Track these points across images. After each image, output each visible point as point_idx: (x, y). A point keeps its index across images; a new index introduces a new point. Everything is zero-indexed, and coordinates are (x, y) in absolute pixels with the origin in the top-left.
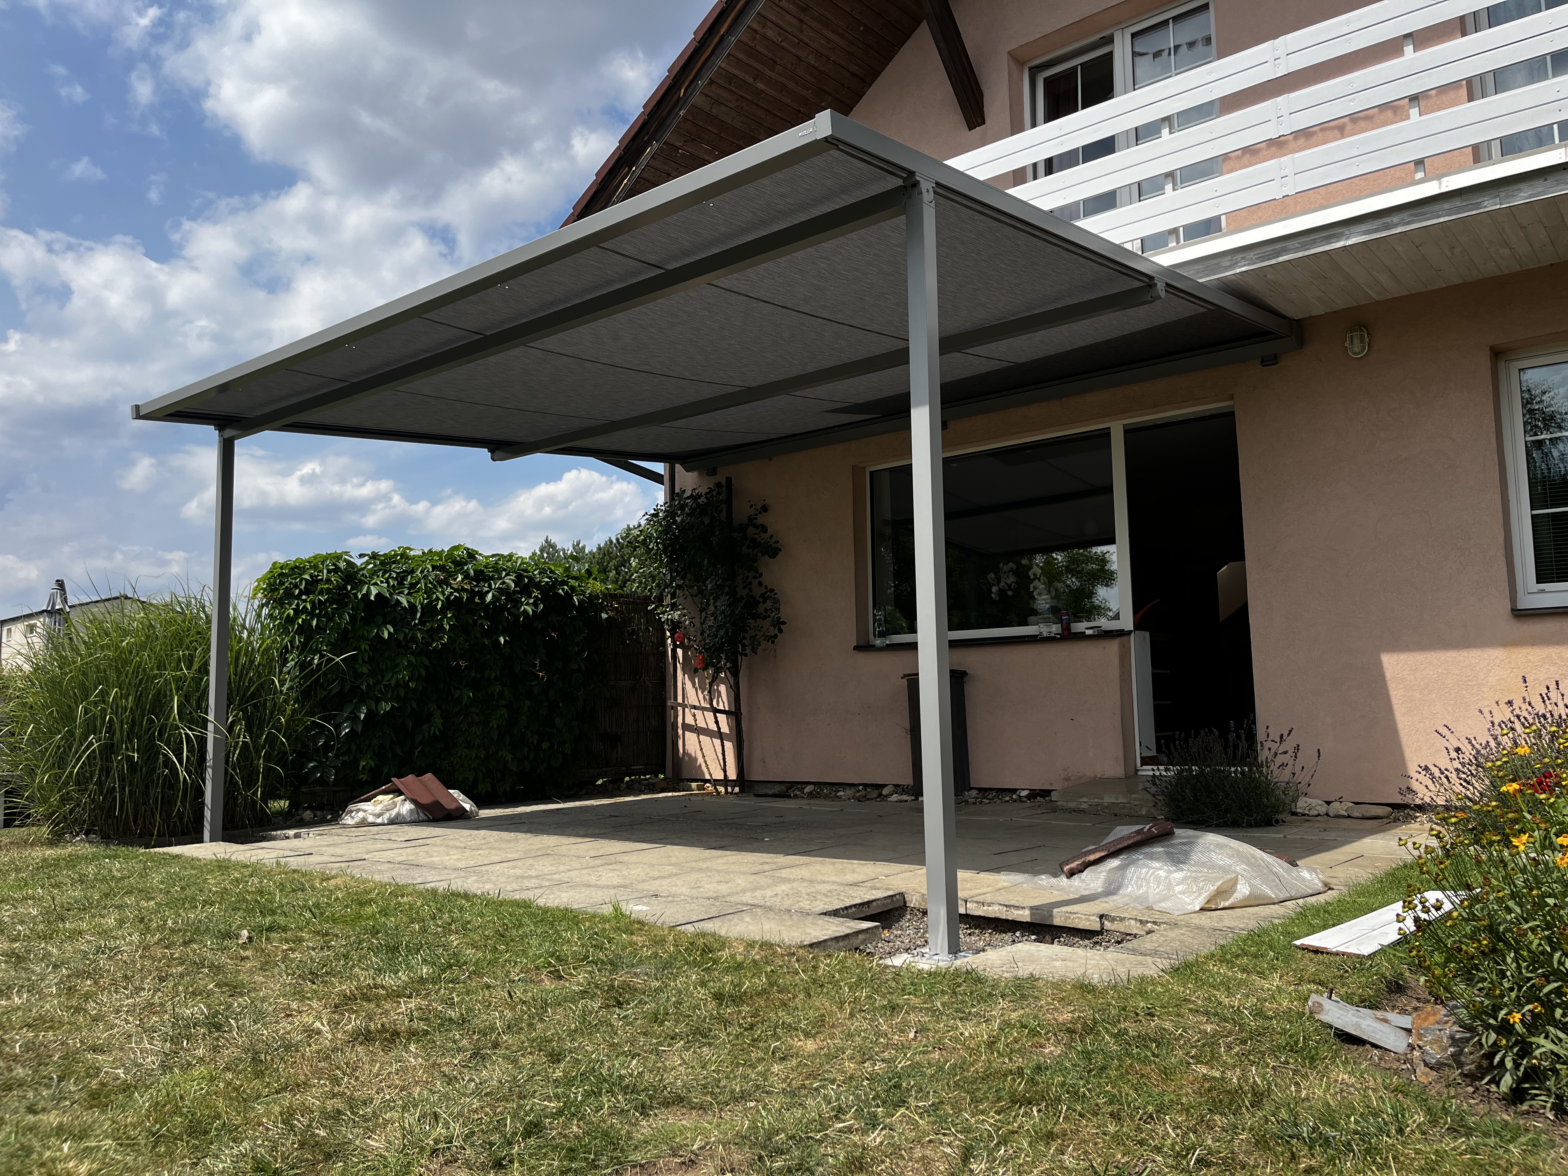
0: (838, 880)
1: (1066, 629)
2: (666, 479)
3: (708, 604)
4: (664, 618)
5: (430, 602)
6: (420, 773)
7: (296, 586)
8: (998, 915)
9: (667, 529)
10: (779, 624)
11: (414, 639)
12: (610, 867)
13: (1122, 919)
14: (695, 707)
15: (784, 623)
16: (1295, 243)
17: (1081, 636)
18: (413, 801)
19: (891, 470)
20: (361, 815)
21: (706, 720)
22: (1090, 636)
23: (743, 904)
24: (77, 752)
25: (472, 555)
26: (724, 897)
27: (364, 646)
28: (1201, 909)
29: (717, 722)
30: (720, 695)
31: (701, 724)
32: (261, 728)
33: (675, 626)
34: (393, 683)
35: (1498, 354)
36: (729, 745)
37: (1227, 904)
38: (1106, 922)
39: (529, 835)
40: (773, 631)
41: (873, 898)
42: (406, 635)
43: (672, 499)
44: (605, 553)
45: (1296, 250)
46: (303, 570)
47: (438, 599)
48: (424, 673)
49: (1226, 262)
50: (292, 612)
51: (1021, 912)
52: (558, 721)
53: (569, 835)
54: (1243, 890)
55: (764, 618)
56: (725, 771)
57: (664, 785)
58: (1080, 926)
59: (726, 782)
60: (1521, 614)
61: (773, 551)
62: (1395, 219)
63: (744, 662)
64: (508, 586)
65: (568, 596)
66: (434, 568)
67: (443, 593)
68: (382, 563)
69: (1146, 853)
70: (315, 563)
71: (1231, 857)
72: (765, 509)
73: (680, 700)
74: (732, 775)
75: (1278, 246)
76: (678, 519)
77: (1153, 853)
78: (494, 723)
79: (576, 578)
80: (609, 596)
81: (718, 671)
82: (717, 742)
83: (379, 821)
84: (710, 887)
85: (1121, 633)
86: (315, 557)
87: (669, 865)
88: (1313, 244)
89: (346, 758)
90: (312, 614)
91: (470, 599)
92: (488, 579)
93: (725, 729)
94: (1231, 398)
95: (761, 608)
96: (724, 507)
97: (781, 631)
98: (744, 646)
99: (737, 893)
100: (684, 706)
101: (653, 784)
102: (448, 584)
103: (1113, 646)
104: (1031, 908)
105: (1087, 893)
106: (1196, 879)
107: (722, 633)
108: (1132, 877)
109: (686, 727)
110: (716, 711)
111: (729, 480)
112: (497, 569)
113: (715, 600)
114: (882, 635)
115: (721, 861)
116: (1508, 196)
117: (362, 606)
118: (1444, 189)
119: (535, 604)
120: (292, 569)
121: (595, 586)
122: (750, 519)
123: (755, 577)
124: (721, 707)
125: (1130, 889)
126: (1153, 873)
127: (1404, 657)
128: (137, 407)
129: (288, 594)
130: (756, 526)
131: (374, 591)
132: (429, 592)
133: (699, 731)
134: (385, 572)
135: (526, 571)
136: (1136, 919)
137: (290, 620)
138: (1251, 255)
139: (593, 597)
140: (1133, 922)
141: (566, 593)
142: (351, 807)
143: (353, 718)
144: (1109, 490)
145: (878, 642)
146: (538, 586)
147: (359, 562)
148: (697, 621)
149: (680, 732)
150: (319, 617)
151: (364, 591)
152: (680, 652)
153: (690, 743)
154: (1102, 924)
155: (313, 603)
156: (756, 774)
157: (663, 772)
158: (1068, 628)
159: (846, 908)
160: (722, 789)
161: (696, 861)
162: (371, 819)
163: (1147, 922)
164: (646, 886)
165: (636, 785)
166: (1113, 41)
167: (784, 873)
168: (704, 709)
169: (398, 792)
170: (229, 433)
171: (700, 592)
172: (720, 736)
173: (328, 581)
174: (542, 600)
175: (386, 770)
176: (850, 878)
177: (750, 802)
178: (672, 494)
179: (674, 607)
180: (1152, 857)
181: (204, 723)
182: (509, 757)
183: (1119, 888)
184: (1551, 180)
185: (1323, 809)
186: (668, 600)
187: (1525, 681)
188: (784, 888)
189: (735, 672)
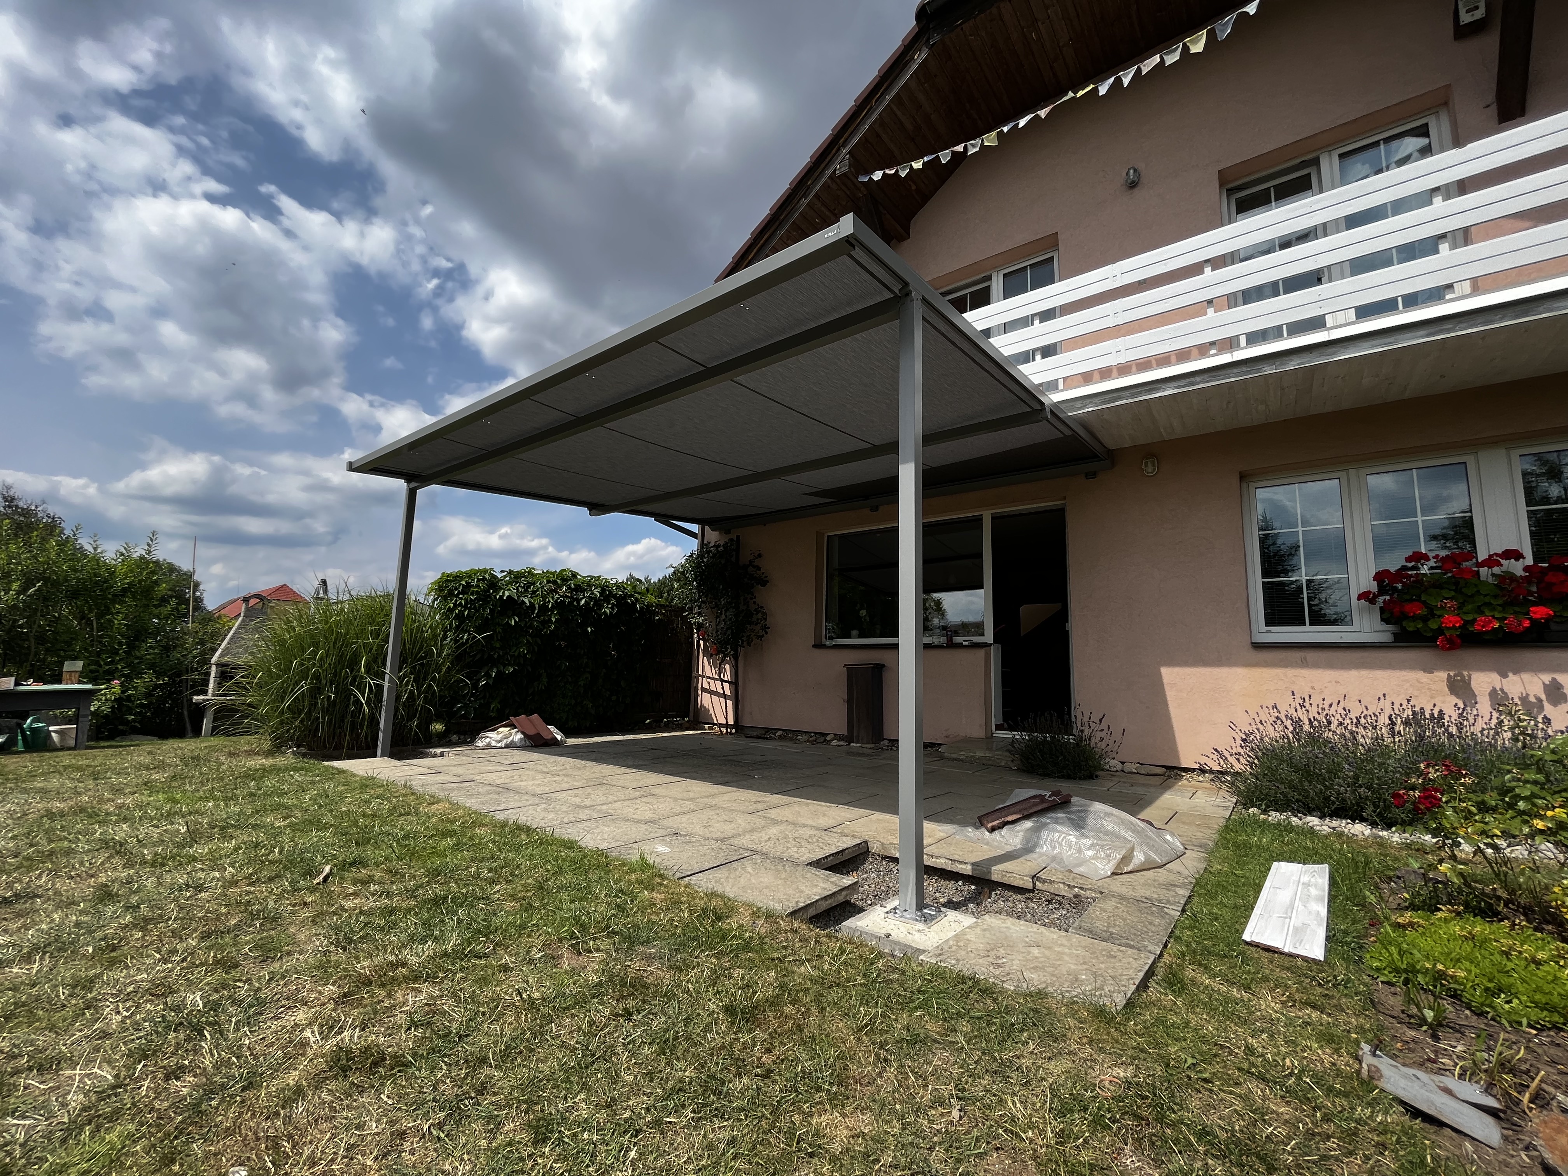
0: (814, 824)
1: (950, 640)
2: (699, 536)
3: (721, 614)
4: (693, 621)
5: (545, 603)
6: (529, 713)
7: (456, 589)
8: (944, 867)
9: (698, 566)
10: (765, 628)
11: (531, 626)
12: (644, 799)
13: (1052, 882)
14: (710, 678)
15: (769, 628)
16: (1127, 393)
17: (960, 646)
18: (523, 733)
19: (841, 536)
20: (488, 740)
21: (717, 686)
22: (966, 646)
23: (745, 849)
24: (292, 690)
25: (574, 575)
26: (729, 838)
27: (499, 630)
28: (1113, 874)
29: (723, 688)
30: (725, 671)
31: (713, 688)
32: (425, 679)
33: (700, 626)
34: (516, 654)
35: (1243, 477)
36: (729, 703)
37: (1130, 868)
38: (1037, 883)
39: (595, 763)
40: (762, 633)
41: (845, 846)
42: (526, 623)
43: (702, 547)
44: (663, 583)
45: (1128, 398)
46: (462, 578)
47: (549, 601)
48: (536, 649)
49: (1078, 404)
50: (452, 605)
51: (964, 867)
52: (622, 683)
53: (621, 766)
54: (1139, 857)
55: (757, 624)
56: (726, 719)
57: (687, 725)
58: (1015, 884)
59: (726, 725)
60: (1258, 646)
61: (764, 582)
62: (1198, 379)
63: (741, 651)
64: (596, 595)
65: (634, 604)
66: (548, 582)
67: (553, 598)
68: (516, 577)
69: (1052, 818)
70: (470, 574)
71: (1118, 824)
72: (760, 556)
73: (700, 673)
74: (731, 721)
75: (1115, 395)
76: (705, 560)
77: (1057, 818)
78: (581, 683)
79: (639, 593)
80: (660, 606)
81: (725, 656)
82: (723, 700)
83: (499, 745)
84: (720, 828)
85: (986, 645)
86: (471, 570)
87: (688, 800)
88: (1140, 394)
89: (482, 701)
90: (465, 607)
91: (570, 603)
92: (583, 591)
93: (728, 693)
94: (1064, 498)
95: (754, 618)
96: (734, 553)
97: (766, 633)
98: (743, 641)
99: (739, 835)
100: (703, 677)
101: (681, 725)
102: (557, 593)
103: (981, 652)
104: (973, 864)
105: (1009, 849)
106: (1102, 846)
107: (729, 632)
108: (1046, 839)
109: (703, 689)
110: (722, 681)
111: (738, 537)
112: (589, 585)
113: (726, 611)
114: (831, 638)
115: (726, 797)
116: (1281, 364)
117: (499, 604)
118: (1235, 359)
119: (612, 608)
120: (455, 577)
121: (651, 599)
122: (751, 562)
123: (751, 598)
124: (726, 679)
125: (1045, 848)
126: (1065, 837)
127: (1177, 670)
128: (350, 464)
129: (451, 594)
130: (754, 567)
131: (507, 593)
132: (544, 597)
133: (712, 693)
134: (517, 583)
135: (608, 587)
136: (1064, 884)
137: (451, 610)
138: (1096, 400)
139: (650, 605)
140: (1061, 886)
141: (632, 602)
142: (482, 734)
143: (487, 675)
144: (980, 556)
145: (828, 643)
146: (615, 596)
147: (500, 576)
148: (713, 624)
149: (700, 692)
150: (469, 609)
151: (501, 594)
152: (702, 642)
153: (706, 700)
154: (1034, 884)
155: (466, 600)
156: (746, 722)
157: (688, 716)
158: (951, 640)
159: (826, 857)
160: (724, 730)
161: (708, 797)
162: (493, 744)
163: (1075, 887)
164: (669, 822)
165: (671, 725)
166: (991, 279)
167: (773, 814)
168: (715, 679)
169: (513, 726)
170: (414, 485)
171: (717, 605)
172: (725, 696)
173: (478, 586)
174: (617, 606)
175: (507, 712)
176: (824, 822)
177: (742, 742)
178: (702, 544)
179: (700, 614)
180: (1057, 821)
181: (382, 676)
182: (590, 705)
183: (1036, 845)
184: (1315, 354)
185: (1119, 767)
186: (696, 610)
187: (1293, 694)
188: (774, 830)
189: (736, 658)
